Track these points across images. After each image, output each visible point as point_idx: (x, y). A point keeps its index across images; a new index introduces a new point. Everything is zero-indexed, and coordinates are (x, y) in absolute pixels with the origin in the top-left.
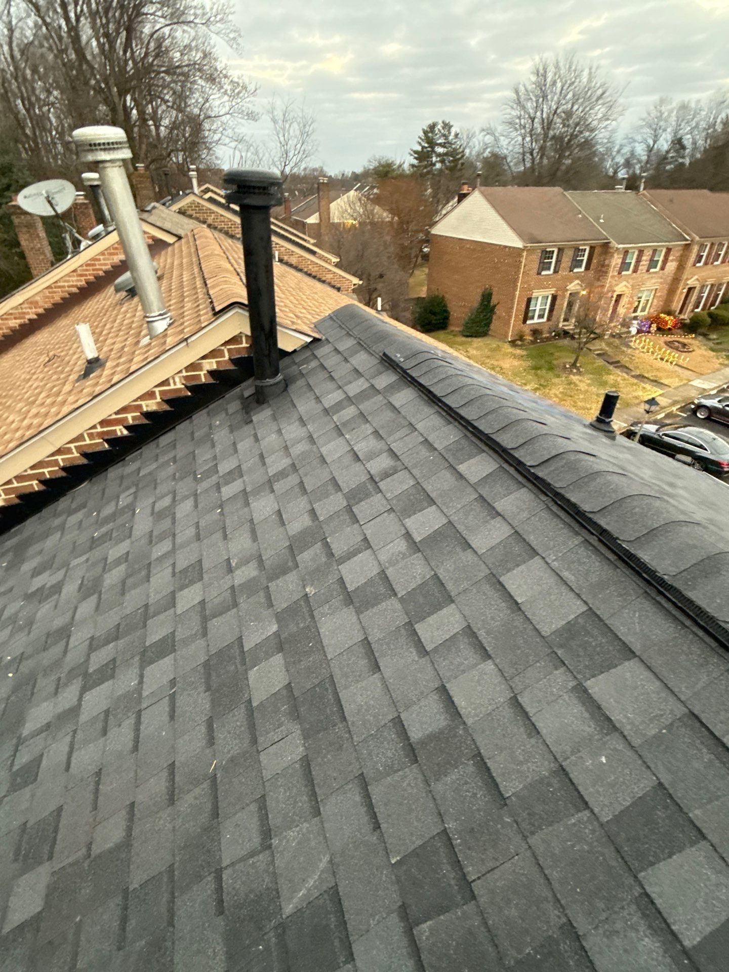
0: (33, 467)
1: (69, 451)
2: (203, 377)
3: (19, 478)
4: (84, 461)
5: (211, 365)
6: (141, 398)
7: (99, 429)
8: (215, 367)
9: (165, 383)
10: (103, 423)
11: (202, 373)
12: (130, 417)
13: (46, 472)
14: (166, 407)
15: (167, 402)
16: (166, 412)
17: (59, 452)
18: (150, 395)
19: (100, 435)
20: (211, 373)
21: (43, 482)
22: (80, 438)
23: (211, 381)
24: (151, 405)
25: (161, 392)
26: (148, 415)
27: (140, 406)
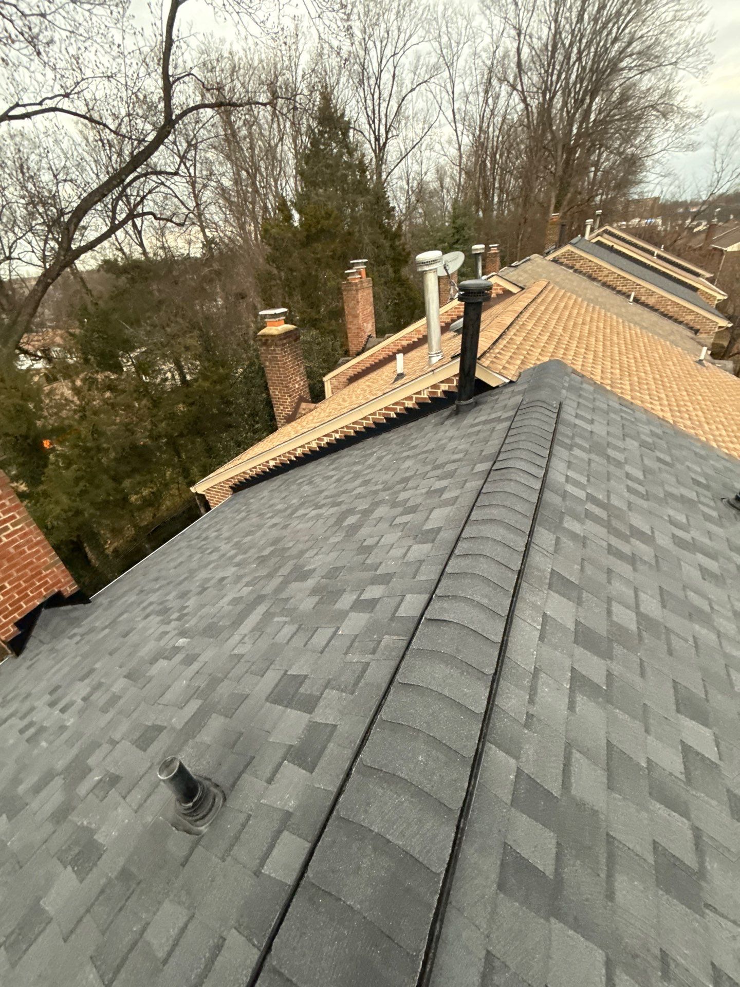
0: (353, 423)
1: (368, 419)
2: (439, 394)
3: (347, 427)
4: (373, 426)
5: (445, 387)
6: (406, 399)
7: (384, 411)
8: (447, 388)
9: (419, 393)
10: (387, 408)
11: (439, 391)
12: (399, 408)
13: (358, 427)
14: (417, 407)
15: (418, 404)
16: (415, 409)
17: (365, 418)
18: (410, 398)
19: (384, 414)
20: (444, 392)
21: (355, 432)
22: (374, 414)
23: (443, 396)
24: (409, 404)
25: (417, 398)
26: (407, 409)
27: (404, 404)
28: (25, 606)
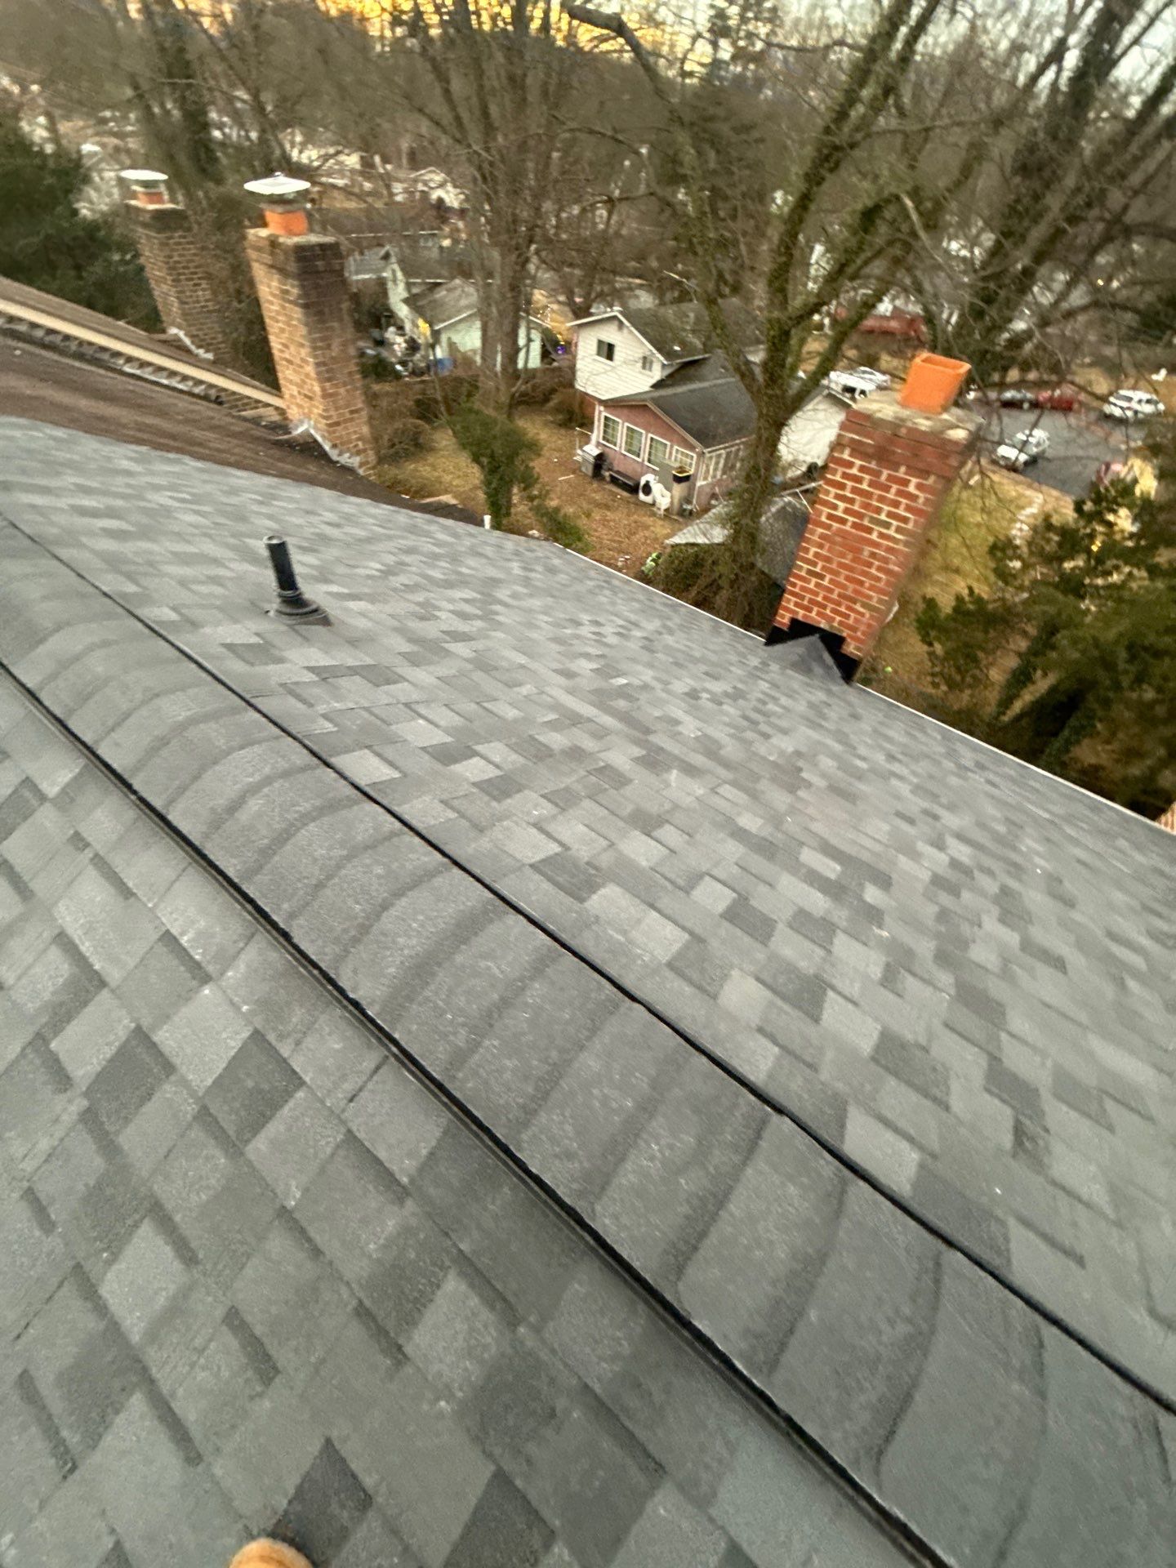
28: (813, 614)
